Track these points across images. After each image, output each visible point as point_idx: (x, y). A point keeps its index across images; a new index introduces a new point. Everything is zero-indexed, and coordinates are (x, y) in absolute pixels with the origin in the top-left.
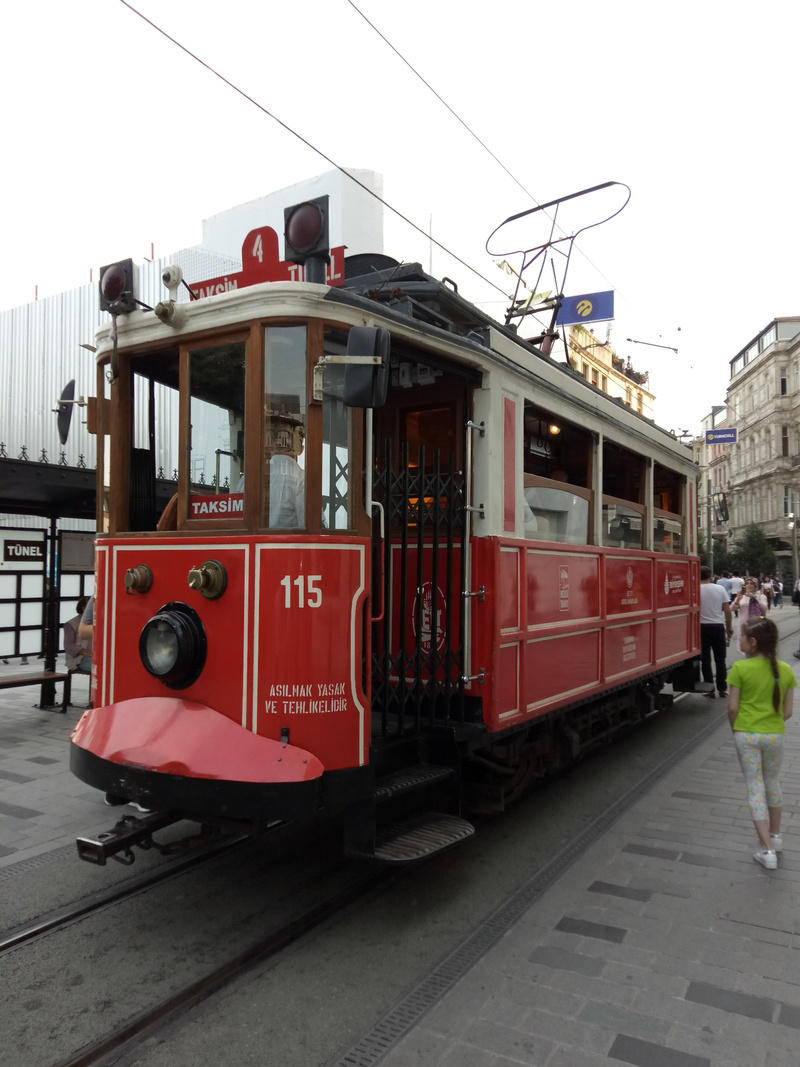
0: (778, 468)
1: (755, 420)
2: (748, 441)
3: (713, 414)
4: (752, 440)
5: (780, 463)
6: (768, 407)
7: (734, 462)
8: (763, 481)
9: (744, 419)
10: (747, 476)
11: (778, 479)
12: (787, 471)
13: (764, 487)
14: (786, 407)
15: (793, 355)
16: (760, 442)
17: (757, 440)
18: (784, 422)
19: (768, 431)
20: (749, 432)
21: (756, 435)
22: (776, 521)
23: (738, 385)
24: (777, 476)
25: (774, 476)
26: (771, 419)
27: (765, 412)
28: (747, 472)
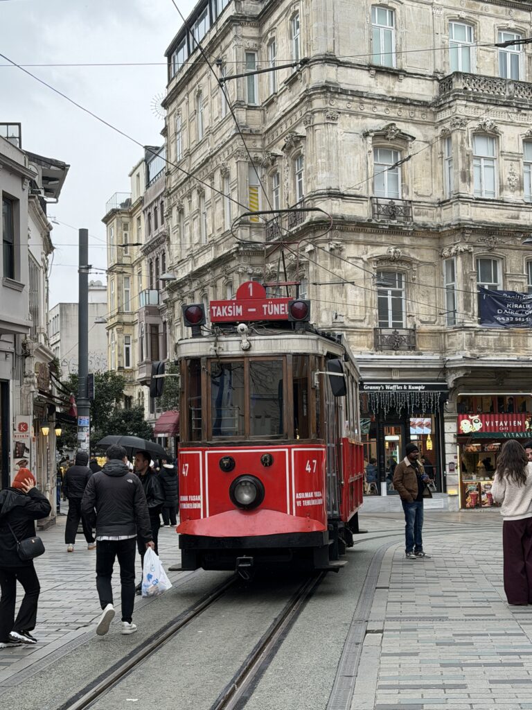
0: (242, 244)
1: (204, 157)
2: (195, 197)
3: (147, 161)
4: (202, 194)
5: (244, 234)
6: (225, 128)
7: (175, 240)
8: (218, 271)
9: (189, 154)
10: (195, 263)
11: (243, 265)
12: (258, 251)
13: (220, 283)
14: (255, 127)
15: (267, 27)
16: (214, 197)
17: (208, 192)
18: (252, 155)
19: (226, 175)
21: (207, 185)
23: (179, 93)
24: (239, 260)
25: (234, 259)
26: (230, 149)
27: (221, 138)
28: (193, 257)
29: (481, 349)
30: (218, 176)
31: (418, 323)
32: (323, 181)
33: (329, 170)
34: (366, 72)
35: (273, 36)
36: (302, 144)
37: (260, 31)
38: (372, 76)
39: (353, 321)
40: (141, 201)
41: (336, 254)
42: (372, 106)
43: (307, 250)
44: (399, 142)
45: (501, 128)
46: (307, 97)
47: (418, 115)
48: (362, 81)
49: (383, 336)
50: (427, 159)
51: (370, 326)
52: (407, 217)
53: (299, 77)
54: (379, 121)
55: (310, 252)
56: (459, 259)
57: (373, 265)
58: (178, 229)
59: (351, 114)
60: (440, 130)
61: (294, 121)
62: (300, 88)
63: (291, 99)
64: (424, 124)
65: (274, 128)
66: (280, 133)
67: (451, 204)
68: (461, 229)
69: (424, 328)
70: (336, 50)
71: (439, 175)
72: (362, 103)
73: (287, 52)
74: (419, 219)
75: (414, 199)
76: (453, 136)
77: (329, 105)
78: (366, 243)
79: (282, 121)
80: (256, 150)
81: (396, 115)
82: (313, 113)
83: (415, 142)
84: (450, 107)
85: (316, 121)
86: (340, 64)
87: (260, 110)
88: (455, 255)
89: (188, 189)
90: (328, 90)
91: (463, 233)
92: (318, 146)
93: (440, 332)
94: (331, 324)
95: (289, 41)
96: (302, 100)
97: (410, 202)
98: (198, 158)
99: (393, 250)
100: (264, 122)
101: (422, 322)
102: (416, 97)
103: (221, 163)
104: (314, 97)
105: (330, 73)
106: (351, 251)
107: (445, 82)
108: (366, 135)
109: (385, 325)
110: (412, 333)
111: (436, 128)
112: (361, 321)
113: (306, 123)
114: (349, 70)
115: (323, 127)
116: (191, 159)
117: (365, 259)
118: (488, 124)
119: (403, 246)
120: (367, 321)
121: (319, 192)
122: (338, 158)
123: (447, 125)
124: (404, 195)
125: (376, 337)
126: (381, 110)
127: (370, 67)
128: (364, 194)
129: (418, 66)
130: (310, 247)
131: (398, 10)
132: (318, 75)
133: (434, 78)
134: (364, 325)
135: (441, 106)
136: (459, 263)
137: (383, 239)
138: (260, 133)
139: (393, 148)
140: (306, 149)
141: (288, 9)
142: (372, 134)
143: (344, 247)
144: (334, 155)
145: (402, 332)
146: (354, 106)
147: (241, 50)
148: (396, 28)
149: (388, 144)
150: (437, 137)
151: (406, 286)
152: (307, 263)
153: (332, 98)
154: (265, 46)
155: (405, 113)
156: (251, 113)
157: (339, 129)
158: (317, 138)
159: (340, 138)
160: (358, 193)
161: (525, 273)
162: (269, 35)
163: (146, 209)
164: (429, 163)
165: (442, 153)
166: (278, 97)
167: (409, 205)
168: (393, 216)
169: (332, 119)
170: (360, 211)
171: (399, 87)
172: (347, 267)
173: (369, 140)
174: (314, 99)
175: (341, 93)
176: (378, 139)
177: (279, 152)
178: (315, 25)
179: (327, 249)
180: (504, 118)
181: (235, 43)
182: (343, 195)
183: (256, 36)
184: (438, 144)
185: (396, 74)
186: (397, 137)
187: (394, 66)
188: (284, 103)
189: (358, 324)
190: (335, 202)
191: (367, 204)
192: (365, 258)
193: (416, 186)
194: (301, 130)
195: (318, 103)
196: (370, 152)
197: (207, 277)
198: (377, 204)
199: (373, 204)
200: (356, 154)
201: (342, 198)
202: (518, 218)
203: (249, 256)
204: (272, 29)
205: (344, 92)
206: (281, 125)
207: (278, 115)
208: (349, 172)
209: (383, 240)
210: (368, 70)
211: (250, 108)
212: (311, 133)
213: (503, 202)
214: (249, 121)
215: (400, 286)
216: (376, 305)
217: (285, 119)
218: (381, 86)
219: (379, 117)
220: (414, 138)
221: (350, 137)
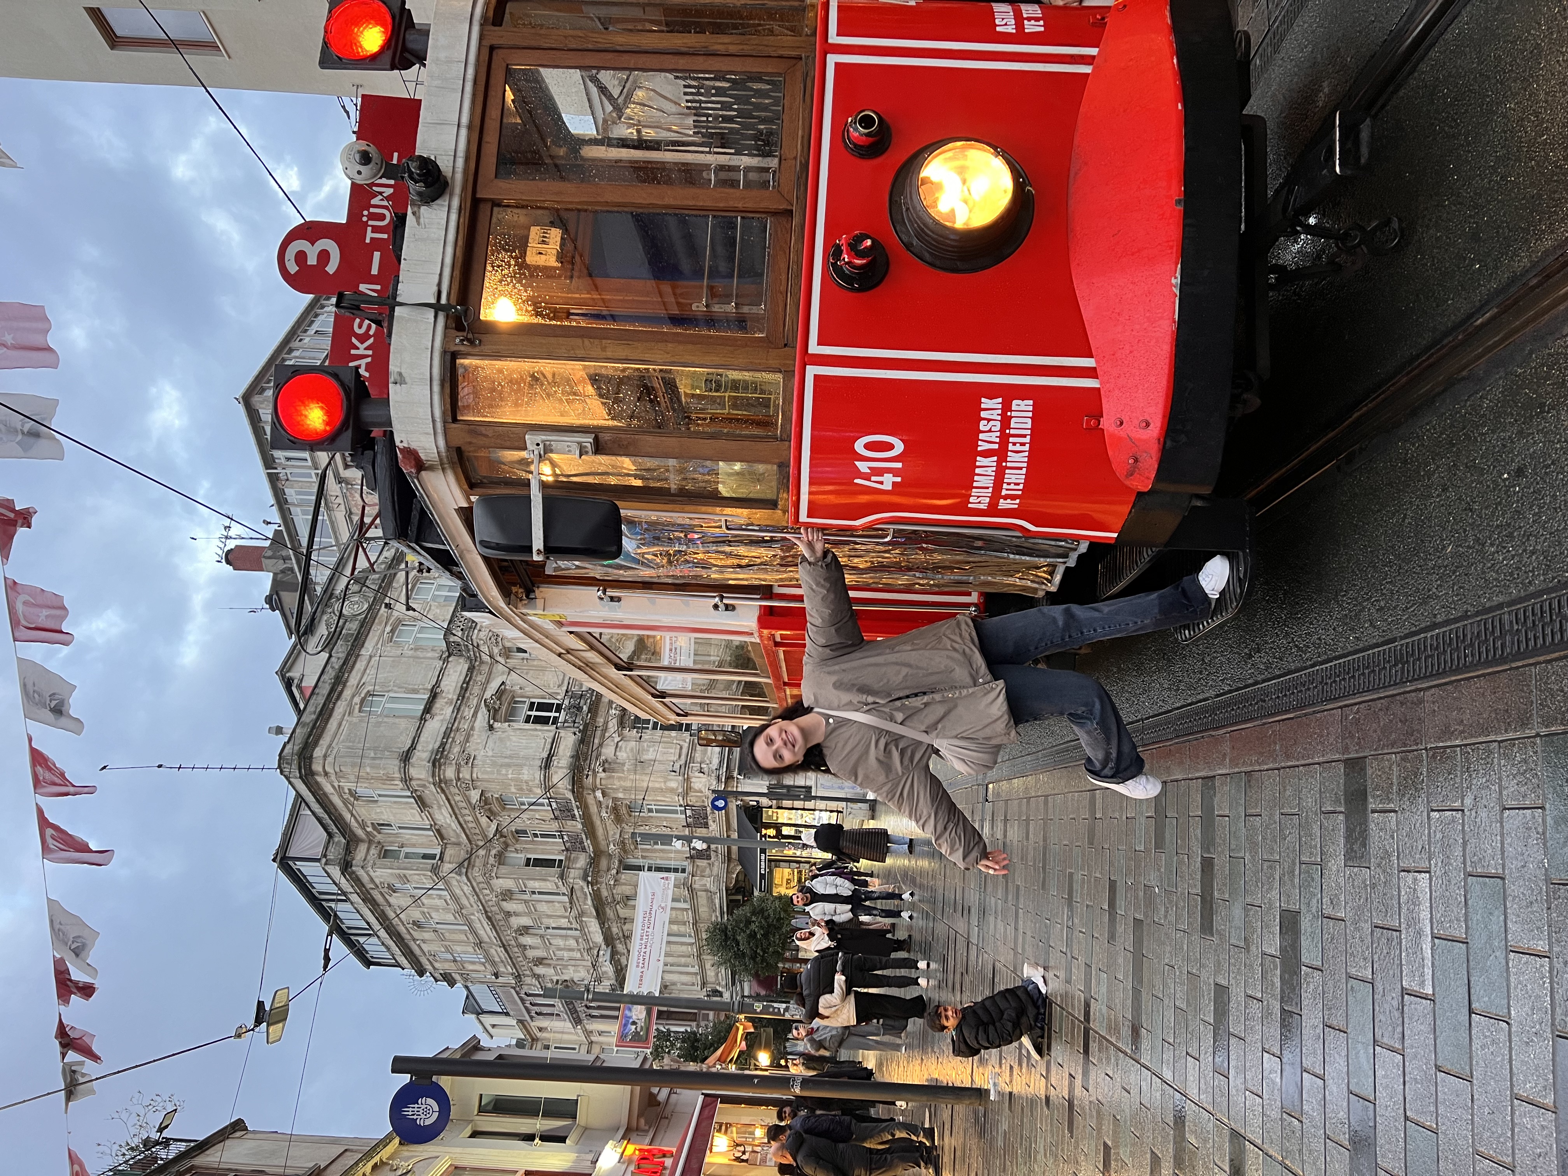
0: (585, 878)
1: (485, 922)
2: (527, 940)
3: (479, 1012)
4: (525, 930)
5: (574, 875)
6: (458, 891)
7: (569, 974)
8: (609, 912)
9: (480, 944)
10: (597, 945)
11: (607, 879)
12: (594, 861)
13: (621, 912)
14: (463, 855)
15: (360, 832)
16: (529, 914)
17: (525, 921)
18: (492, 860)
19: (507, 895)
20: (509, 936)
21: (516, 922)
22: (691, 889)
23: (412, 952)
24: (601, 883)
25: (598, 888)
26: (481, 886)
27: (468, 898)
28: (591, 948)
30: (508, 906)
32: (532, 774)
33: (521, 766)
34: (427, 723)
35: (370, 825)
36: (490, 795)
37: (362, 841)
38: (432, 718)
39: (680, 756)
40: (521, 1022)
41: (607, 766)
42: (463, 721)
43: (601, 799)
44: (504, 697)
46: (441, 784)
47: (481, 678)
48: (435, 727)
51: (688, 740)
52: (581, 696)
53: (419, 793)
54: (479, 715)
55: (604, 794)
57: (626, 732)
58: (558, 967)
59: (467, 741)
60: (499, 658)
61: (464, 805)
62: (431, 792)
63: (440, 807)
64: (490, 673)
65: (467, 831)
66: (474, 825)
70: (398, 750)
72: (458, 729)
73: (390, 807)
74: (586, 686)
75: (565, 688)
76: (508, 645)
77: (454, 762)
78: (603, 736)
79: (461, 819)
80: (487, 855)
81: (476, 699)
82: (458, 779)
83: (508, 682)
84: (478, 647)
85: (468, 777)
86: (413, 747)
87: (446, 848)
89: (516, 950)
90: (437, 760)
92: (495, 777)
94: (681, 778)
95: (380, 804)
96: (443, 791)
97: (567, 691)
98: (485, 931)
99: (614, 712)
100: (458, 844)
102: (462, 678)
103: (494, 899)
104: (442, 778)
105: (422, 755)
106: (608, 752)
107: (452, 650)
108: (491, 728)
111: (496, 662)
112: (681, 748)
113: (468, 789)
114: (422, 739)
115: (475, 769)
116: (485, 943)
117: (619, 739)
120: (681, 743)
121: (542, 779)
122: (510, 757)
123: (496, 651)
124: (559, 697)
126: (468, 713)
127: (422, 719)
128: (552, 734)
129: (431, 674)
130: (599, 794)
131: (371, 689)
132: (420, 771)
133: (446, 661)
135: (476, 657)
137: (599, 720)
138: (469, 849)
139: (509, 704)
140: (495, 792)
141: (345, 802)
142: (492, 722)
143: (603, 758)
144: (507, 760)
146: (460, 738)
147: (378, 862)
148: (389, 691)
149: (504, 708)
150: (506, 662)
152: (615, 799)
153: (447, 758)
154: (379, 837)
155: (476, 690)
156: (447, 858)
157: (480, 754)
158: (486, 776)
159: (490, 753)
160: (549, 741)
162: (369, 829)
163: (531, 1017)
164: (531, 672)
165: (523, 659)
166: (435, 824)
167: (570, 693)
168: (580, 709)
169: (469, 760)
170: (568, 740)
171: (448, 693)
172: (622, 755)
173: (497, 725)
174: (444, 777)
175: (444, 748)
176: (498, 717)
177: (493, 827)
178: (368, 770)
179: (603, 775)
181: (370, 869)
182: (549, 756)
183: (366, 845)
184: (512, 662)
185: (434, 695)
186: (499, 699)
187: (426, 697)
188: (444, 817)
189: (684, 751)
190: (555, 763)
191: (563, 733)
192: (617, 739)
193: (552, 686)
194: (475, 795)
195: (450, 773)
196: (509, 726)
197: (615, 930)
198: (564, 723)
199: (563, 728)
200: (510, 740)
201: (553, 756)
203: (598, 872)
204: (363, 826)
205: (443, 745)
206: (465, 822)
207: (455, 825)
208: (526, 748)
209: (602, 720)
210: (425, 721)
211: (441, 859)
212: (479, 783)
214: (456, 860)
217: (459, 817)
218: (444, 711)
219: (475, 715)
220: (503, 683)
221: (490, 743)
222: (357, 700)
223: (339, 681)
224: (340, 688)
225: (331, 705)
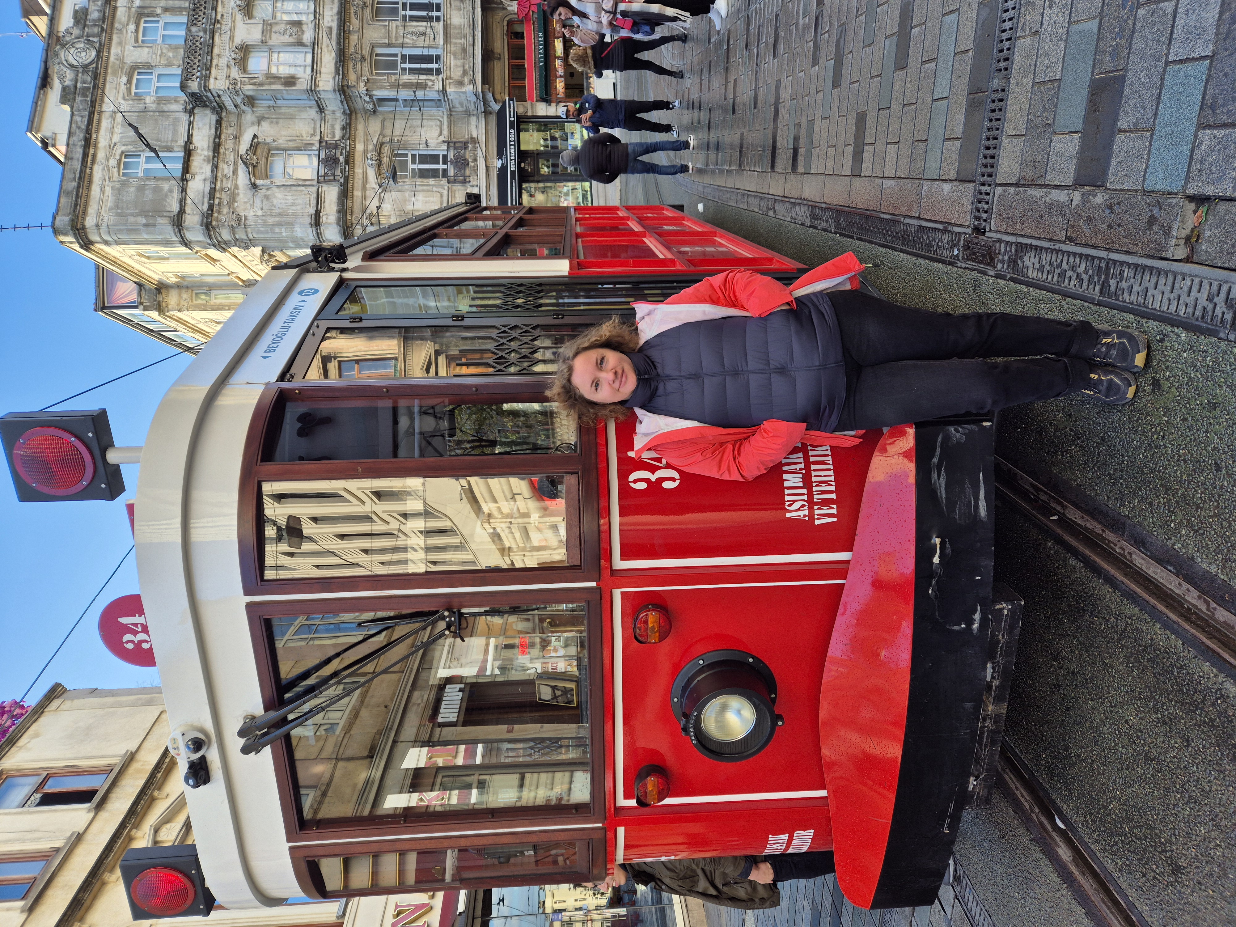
29: (465, 73)
31: (442, 138)
33: (292, 224)
34: (190, 184)
35: (175, 276)
36: (271, 251)
37: (171, 287)
38: (193, 177)
42: (225, 180)
44: (259, 151)
45: (238, 41)
46: (221, 245)
47: (231, 131)
48: (198, 188)
49: (455, 175)
50: (277, 123)
51: (446, 188)
52: (336, 147)
54: (240, 172)
56: (375, 92)
57: (386, 182)
59: (234, 201)
60: (243, 107)
61: (250, 258)
62: (215, 252)
64: (239, 123)
67: (319, 98)
68: (343, 90)
69: (446, 132)
70: (168, 214)
71: (292, 111)
72: (222, 189)
74: (338, 134)
75: (318, 138)
76: (249, 93)
77: (226, 224)
78: (364, 188)
81: (232, 154)
82: (236, 239)
83: (259, 134)
84: (219, 96)
85: (244, 237)
86: (182, 211)
88: (371, 97)
90: (209, 224)
91: (348, 87)
92: (269, 235)
93: (450, 115)
96: (225, 250)
97: (320, 142)
99: (370, 162)
101: (441, 134)
102: (212, 132)
104: (219, 239)
105: (193, 220)
107: (194, 101)
108: (254, 186)
109: (445, 171)
110: (451, 145)
111: (244, 112)
112: (441, 196)
113: (248, 247)
114: (188, 201)
115: (249, 230)
117: (381, 191)
118: (233, 55)
119: (365, 151)
120: (441, 190)
121: (315, 235)
122: (280, 215)
123: (239, 100)
124: (314, 148)
125: (455, 181)
126: (226, 169)
127: (184, 179)
128: (314, 189)
129: (180, 128)
131: (123, 148)
132: (196, 234)
133: (191, 112)
134: (445, 193)
135: (220, 107)
136: (379, 93)
137: (358, 171)
139: (266, 158)
140: (275, 247)
142: (253, 179)
143: (368, 211)
144: (277, 219)
145: (451, 156)
146: (226, 198)
148: (142, 151)
149: (262, 163)
150: (253, 112)
151: (405, 149)
153: (218, 220)
154: (185, 283)
155: (228, 143)
157: (250, 214)
158: (261, 236)
159: (259, 213)
160: (315, 195)
161: (387, 23)
164: (281, 121)
165: (269, 107)
166: (232, 273)
167: (324, 144)
168: (336, 161)
169: (240, 221)
170: (331, 193)
171: (202, 150)
173: (259, 182)
174: (222, 239)
175: (212, 211)
176: (257, 174)
178: (145, 236)
180: (226, 37)
181: (186, 311)
182: (316, 211)
183: (176, 291)
184: (259, 110)
185: (188, 153)
186: (255, 153)
187: (181, 154)
188: (236, 267)
190: (324, 219)
191: (325, 188)
192: (379, 190)
193: (305, 136)
195: (226, 235)
196: (271, 182)
198: (324, 176)
199: (325, 182)
200: (275, 197)
201: (320, 212)
202: (330, 28)
205: (211, 207)
208: (293, 204)
209: (360, 171)
210: (187, 181)
213: (314, 44)
215: (406, 155)
216: (425, 181)
218: (202, 169)
219: (235, 172)
220: (255, 136)
221: (258, 202)
222: (113, 162)
223: (88, 142)
224: (91, 151)
225: (88, 171)
